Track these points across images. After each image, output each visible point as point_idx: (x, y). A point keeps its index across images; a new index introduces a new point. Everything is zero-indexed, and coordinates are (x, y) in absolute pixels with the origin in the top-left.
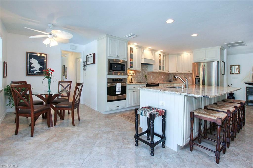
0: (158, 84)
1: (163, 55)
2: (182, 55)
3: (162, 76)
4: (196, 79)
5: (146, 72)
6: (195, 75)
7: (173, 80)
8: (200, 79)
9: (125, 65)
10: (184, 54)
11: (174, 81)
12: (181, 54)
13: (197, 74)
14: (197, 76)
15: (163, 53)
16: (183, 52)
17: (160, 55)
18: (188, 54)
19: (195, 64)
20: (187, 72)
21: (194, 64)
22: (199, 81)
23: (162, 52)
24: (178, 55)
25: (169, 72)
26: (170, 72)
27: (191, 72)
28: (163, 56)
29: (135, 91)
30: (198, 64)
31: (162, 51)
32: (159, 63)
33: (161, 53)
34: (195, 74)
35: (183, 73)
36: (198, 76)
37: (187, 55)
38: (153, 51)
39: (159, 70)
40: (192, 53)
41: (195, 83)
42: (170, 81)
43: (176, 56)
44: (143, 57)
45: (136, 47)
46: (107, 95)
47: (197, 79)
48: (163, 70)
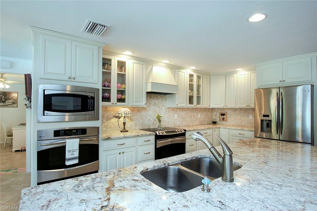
0: (184, 131)
1: (197, 76)
2: (235, 75)
3: (199, 115)
4: (262, 121)
5: (163, 108)
6: (260, 114)
7: (220, 120)
8: (270, 121)
9: (93, 98)
10: (238, 74)
11: (220, 123)
12: (232, 74)
13: (265, 112)
14: (264, 116)
15: (196, 73)
16: (237, 70)
17: (191, 76)
18: (246, 73)
19: (260, 91)
20: (244, 106)
21: (257, 91)
22: (269, 125)
23: (195, 71)
24: (227, 75)
25: (210, 107)
26: (212, 106)
27: (252, 106)
28: (199, 77)
29: (123, 153)
30: (268, 91)
31: (194, 68)
32: (189, 91)
33: (193, 72)
34: (260, 110)
35: (237, 107)
36: (268, 116)
37: (244, 75)
38: (175, 69)
39: (189, 104)
40: (253, 70)
41: (260, 130)
42: (214, 123)
43: (224, 77)
44: (150, 81)
45: (134, 61)
46: (38, 170)
47: (264, 121)
48: (198, 103)
